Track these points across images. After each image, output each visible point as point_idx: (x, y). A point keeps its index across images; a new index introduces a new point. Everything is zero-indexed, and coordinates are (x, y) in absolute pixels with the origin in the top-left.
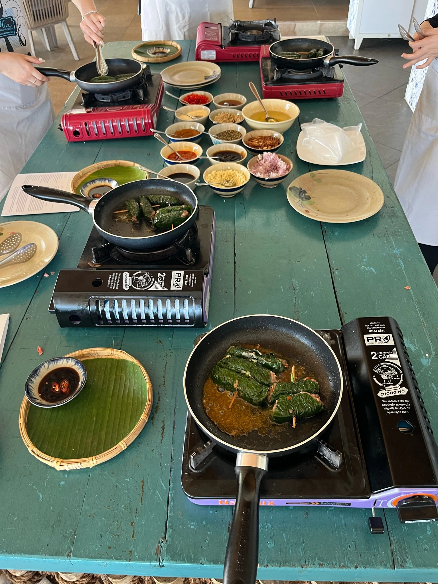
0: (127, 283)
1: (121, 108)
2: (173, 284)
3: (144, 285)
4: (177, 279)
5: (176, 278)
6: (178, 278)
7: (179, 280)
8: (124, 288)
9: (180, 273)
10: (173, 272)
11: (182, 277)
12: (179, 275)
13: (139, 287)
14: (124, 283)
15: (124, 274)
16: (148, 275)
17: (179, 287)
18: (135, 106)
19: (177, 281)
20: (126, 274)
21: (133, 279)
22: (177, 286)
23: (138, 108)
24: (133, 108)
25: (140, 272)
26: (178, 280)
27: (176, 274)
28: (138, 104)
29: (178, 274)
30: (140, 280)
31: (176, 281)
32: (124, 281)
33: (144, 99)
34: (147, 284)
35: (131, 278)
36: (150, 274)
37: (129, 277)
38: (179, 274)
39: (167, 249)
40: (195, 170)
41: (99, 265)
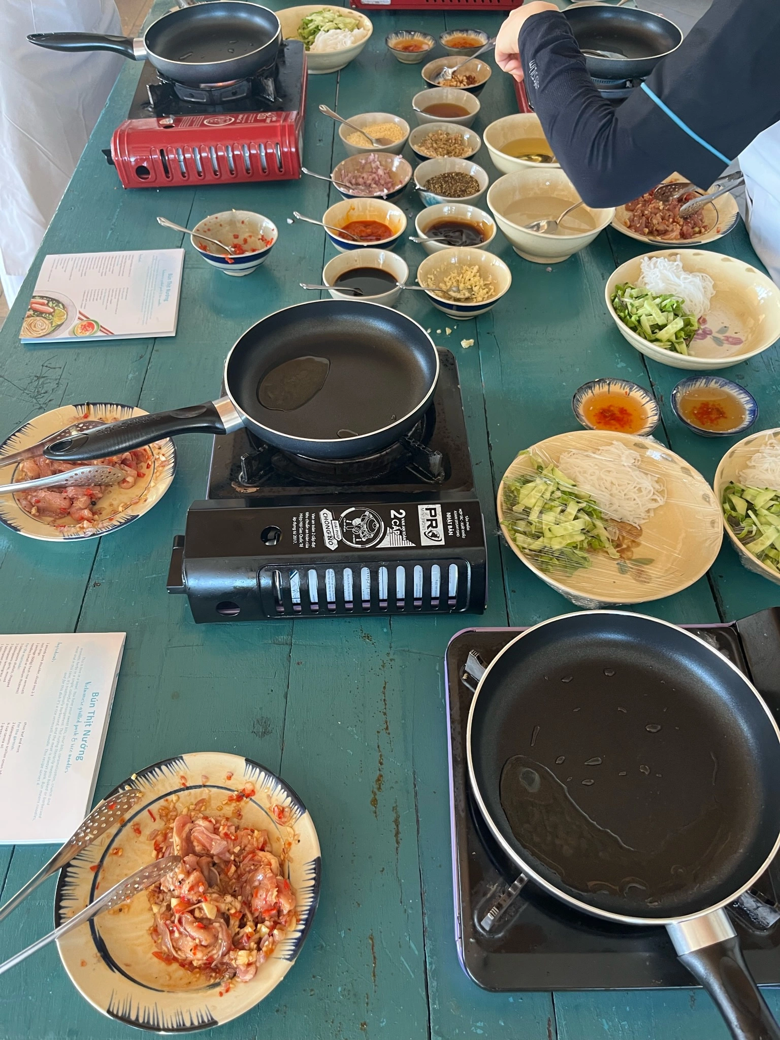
0: (333, 535)
1: (233, 119)
2: (425, 533)
3: (366, 538)
4: (430, 522)
5: (428, 520)
6: (431, 520)
7: (434, 525)
8: (328, 545)
9: (435, 509)
10: (420, 507)
11: (439, 518)
12: (433, 514)
13: (357, 543)
14: (326, 535)
15: (321, 513)
16: (371, 516)
17: (436, 539)
18: (259, 117)
19: (431, 525)
20: (326, 515)
21: (341, 526)
22: (433, 538)
23: (269, 118)
24: (256, 120)
25: (353, 509)
26: (432, 523)
27: (426, 511)
28: (266, 111)
29: (430, 509)
30: (356, 526)
31: (428, 527)
32: (325, 530)
33: (275, 98)
34: (372, 535)
35: (337, 522)
36: (373, 512)
37: (333, 522)
38: (433, 511)
39: (387, 451)
40: (398, 265)
41: (255, 489)
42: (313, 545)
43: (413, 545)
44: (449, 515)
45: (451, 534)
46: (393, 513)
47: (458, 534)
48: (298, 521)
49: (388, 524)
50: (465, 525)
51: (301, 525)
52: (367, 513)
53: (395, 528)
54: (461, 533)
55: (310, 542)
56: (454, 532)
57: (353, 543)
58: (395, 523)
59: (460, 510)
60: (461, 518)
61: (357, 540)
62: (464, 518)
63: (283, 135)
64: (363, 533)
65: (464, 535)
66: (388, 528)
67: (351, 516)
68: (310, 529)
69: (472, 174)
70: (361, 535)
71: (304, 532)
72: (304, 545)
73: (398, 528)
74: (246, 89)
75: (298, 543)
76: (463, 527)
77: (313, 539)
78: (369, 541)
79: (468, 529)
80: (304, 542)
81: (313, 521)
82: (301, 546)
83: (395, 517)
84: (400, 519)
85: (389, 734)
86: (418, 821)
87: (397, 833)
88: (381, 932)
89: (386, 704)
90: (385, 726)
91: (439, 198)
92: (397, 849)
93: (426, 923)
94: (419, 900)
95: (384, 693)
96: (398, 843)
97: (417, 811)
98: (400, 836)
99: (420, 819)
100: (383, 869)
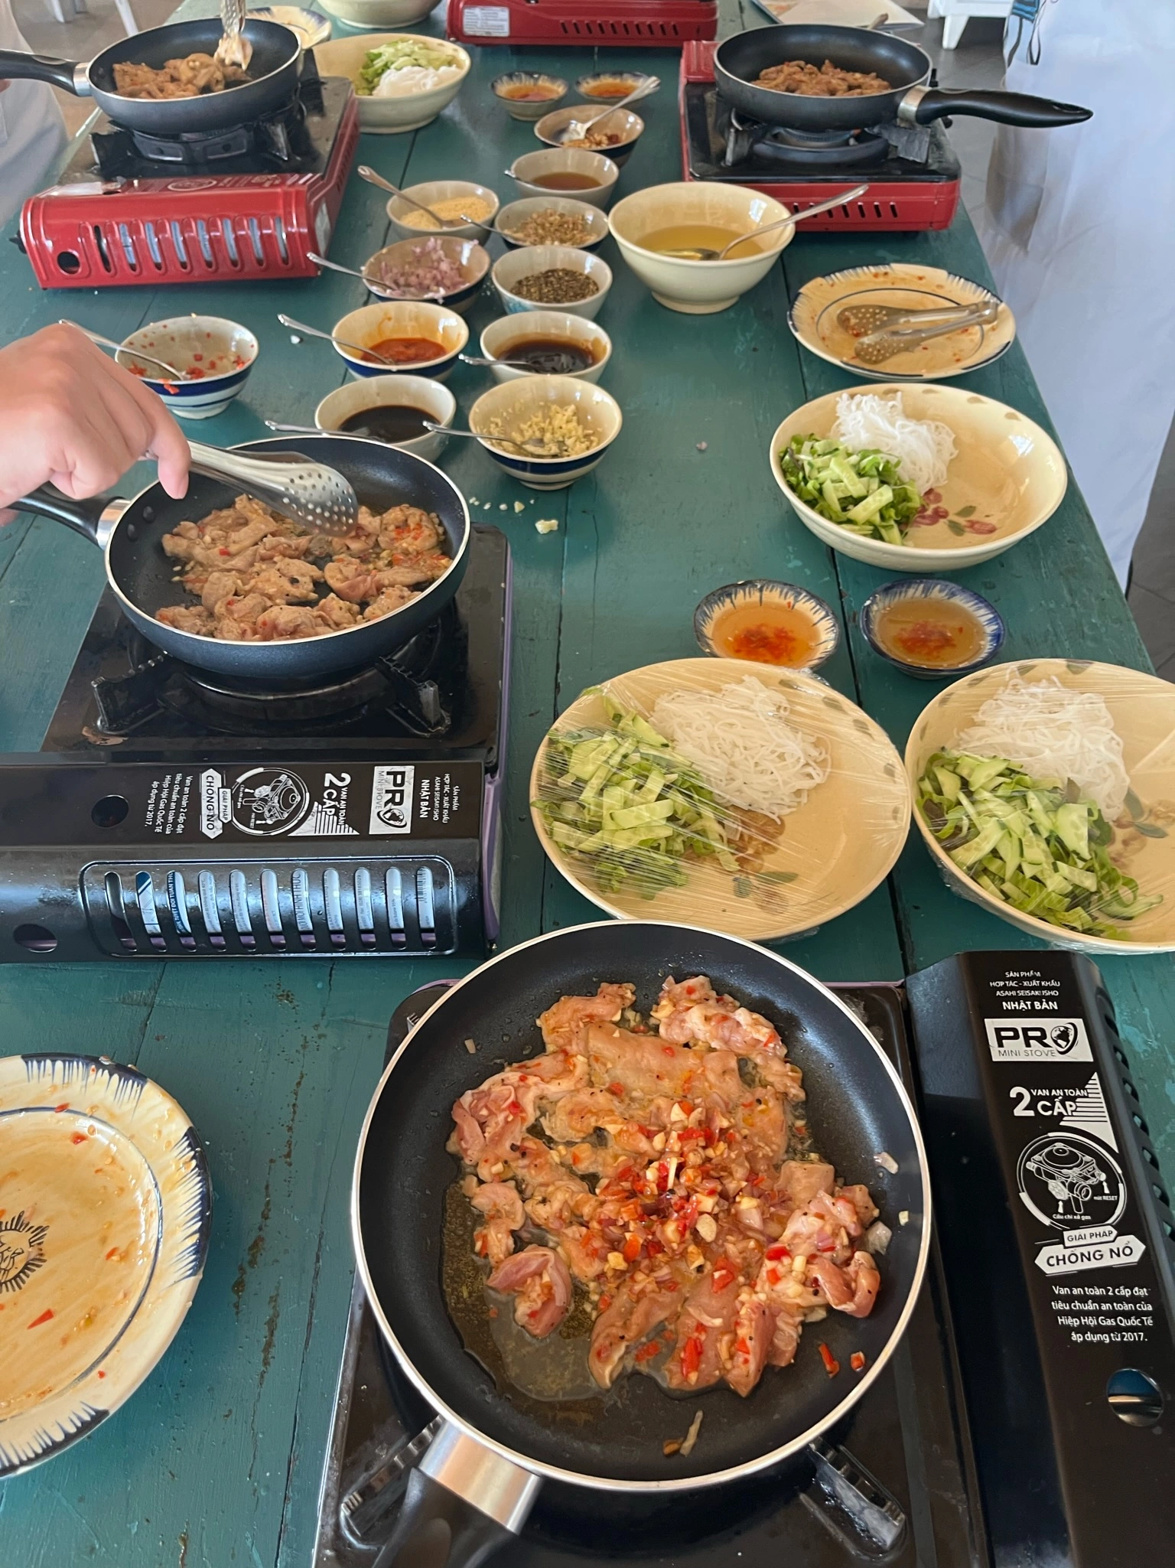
0: (216, 812)
1: (215, 183)
2: (378, 814)
3: (274, 820)
4: (390, 795)
5: (387, 792)
6: (394, 792)
7: (397, 800)
8: (205, 830)
9: (403, 774)
10: (377, 769)
11: (408, 789)
12: (399, 781)
13: (257, 827)
14: (205, 812)
15: (204, 775)
16: (290, 782)
17: (397, 823)
18: (257, 179)
19: (392, 801)
20: (211, 779)
21: (234, 798)
22: (391, 822)
23: (266, 184)
24: (249, 184)
25: (261, 770)
26: (394, 797)
27: (386, 776)
28: (271, 173)
29: (395, 774)
30: (261, 799)
31: (386, 803)
32: (204, 804)
33: (288, 156)
34: (286, 815)
35: (229, 791)
36: (294, 775)
37: (221, 790)
38: (399, 777)
39: (354, 681)
40: (440, 398)
41: (120, 740)
42: (179, 830)
43: (355, 833)
44: (425, 784)
45: (424, 815)
46: (329, 777)
47: (436, 817)
48: (160, 789)
49: (317, 797)
50: (451, 802)
51: (164, 795)
52: (283, 778)
53: (329, 803)
54: (441, 815)
55: (175, 824)
56: (430, 813)
57: (249, 827)
58: (330, 794)
59: (447, 776)
60: (447, 789)
61: (258, 822)
62: (451, 790)
63: (287, 205)
64: (270, 811)
65: (445, 818)
66: (316, 804)
67: (255, 782)
68: (179, 802)
69: (587, 271)
70: (267, 815)
71: (167, 808)
72: (164, 829)
73: (333, 803)
74: (245, 142)
75: (154, 826)
76: (446, 805)
77: (181, 819)
78: (279, 824)
79: (455, 808)
80: (164, 824)
81: (187, 790)
82: (158, 830)
83: (332, 785)
84: (339, 789)
85: (290, 1164)
86: (310, 1324)
87: (269, 1345)
88: (203, 1528)
89: (295, 1112)
90: (286, 1150)
91: (527, 303)
92: (262, 1377)
93: (288, 1516)
94: (282, 1474)
95: (296, 1094)
96: (266, 1363)
97: (312, 1306)
98: (273, 1351)
99: (315, 1321)
100: (230, 1411)
